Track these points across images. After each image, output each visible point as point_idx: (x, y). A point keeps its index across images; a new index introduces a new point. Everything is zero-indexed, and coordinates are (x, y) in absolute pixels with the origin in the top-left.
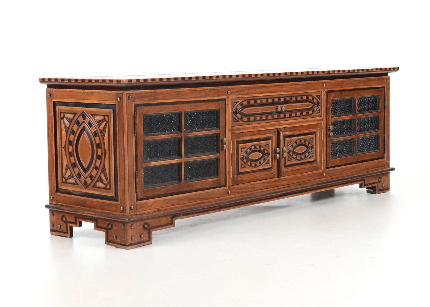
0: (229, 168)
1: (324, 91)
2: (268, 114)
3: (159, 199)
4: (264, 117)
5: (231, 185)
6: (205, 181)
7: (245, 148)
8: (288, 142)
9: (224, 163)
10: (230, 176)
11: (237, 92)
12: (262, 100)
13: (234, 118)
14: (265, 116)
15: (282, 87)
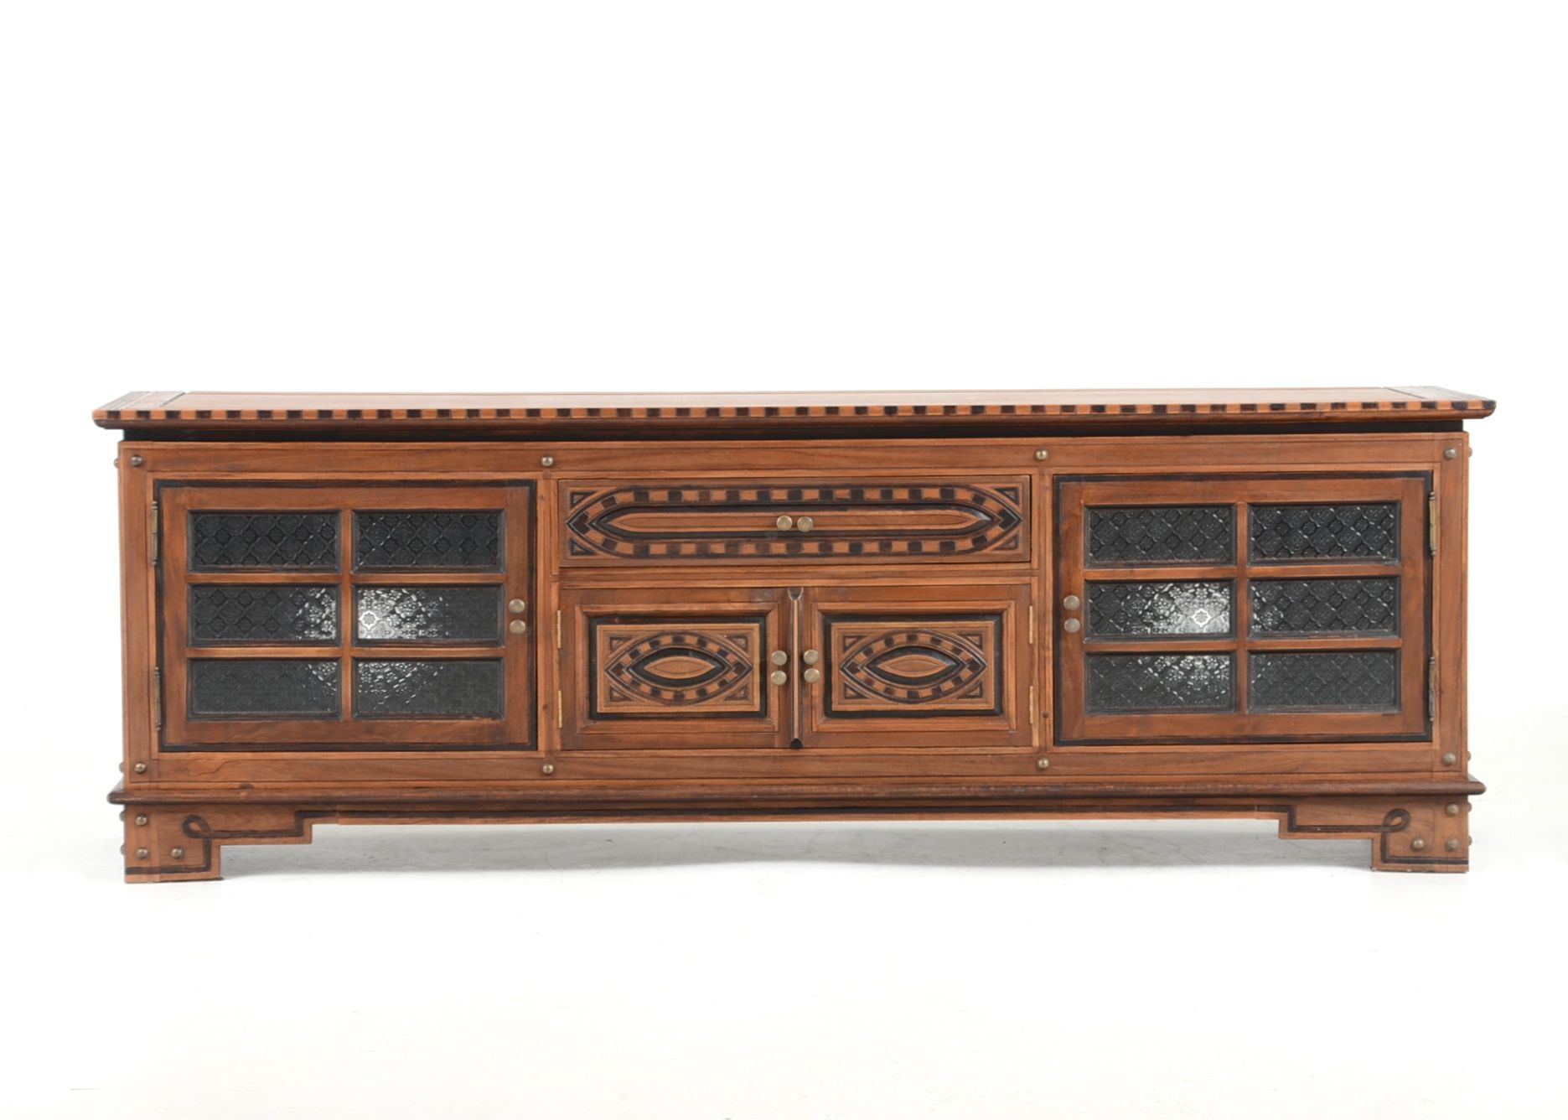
0: (550, 695)
1: (1042, 475)
2: (742, 537)
3: (248, 755)
4: (719, 548)
5: (559, 747)
6: (438, 725)
7: (629, 638)
8: (845, 637)
9: (522, 678)
10: (553, 719)
11: (588, 461)
12: (708, 493)
13: (573, 542)
14: (722, 542)
15: (813, 455)
